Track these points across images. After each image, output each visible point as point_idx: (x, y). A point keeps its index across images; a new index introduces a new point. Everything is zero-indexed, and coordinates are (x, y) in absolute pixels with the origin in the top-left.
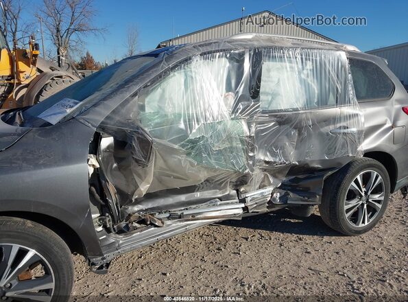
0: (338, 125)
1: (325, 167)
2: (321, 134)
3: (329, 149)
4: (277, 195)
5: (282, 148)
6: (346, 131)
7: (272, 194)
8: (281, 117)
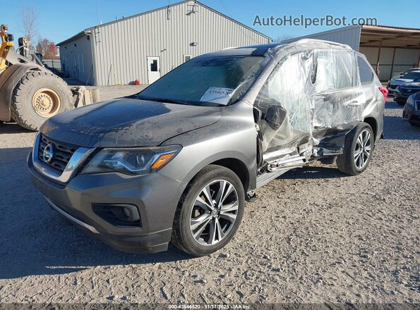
0: (352, 101)
1: (345, 128)
2: (343, 107)
3: (347, 117)
4: (315, 151)
5: (324, 117)
6: (357, 104)
7: (313, 150)
8: (326, 96)
